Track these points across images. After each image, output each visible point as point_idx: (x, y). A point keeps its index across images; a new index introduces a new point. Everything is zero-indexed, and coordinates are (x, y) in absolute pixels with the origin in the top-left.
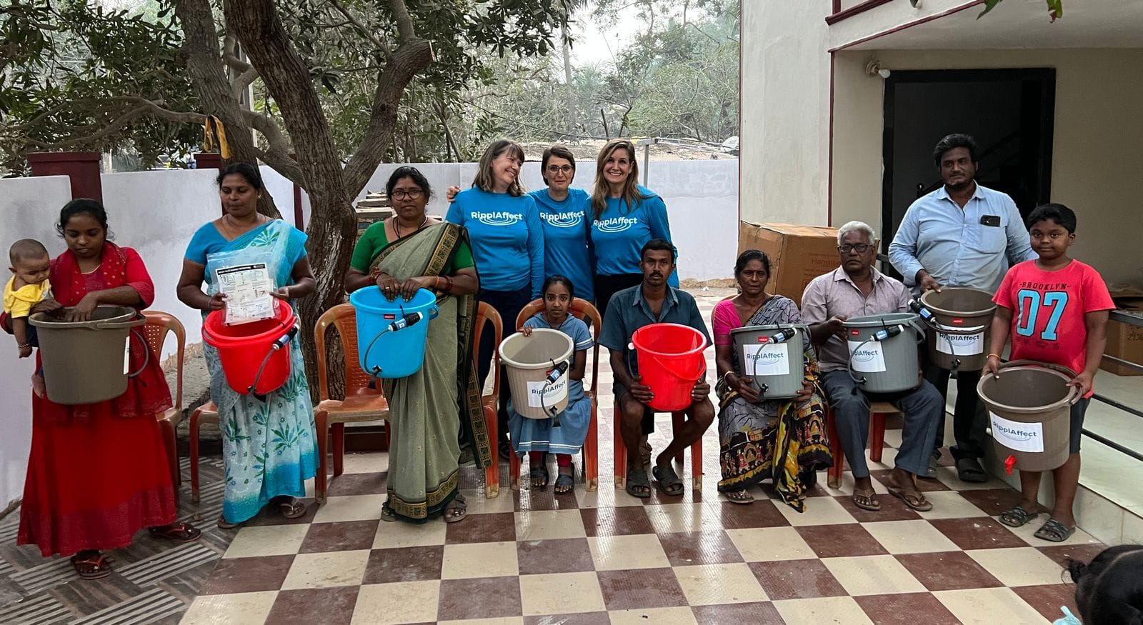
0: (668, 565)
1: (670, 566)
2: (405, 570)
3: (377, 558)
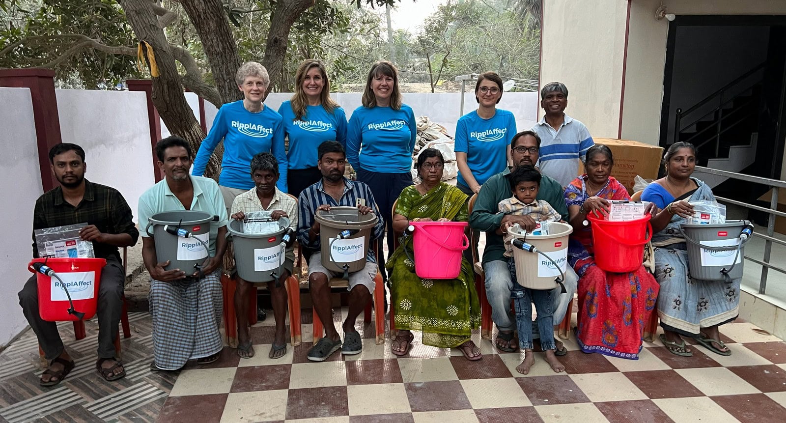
0: (530, 404)
1: (532, 405)
2: (318, 408)
3: (294, 397)
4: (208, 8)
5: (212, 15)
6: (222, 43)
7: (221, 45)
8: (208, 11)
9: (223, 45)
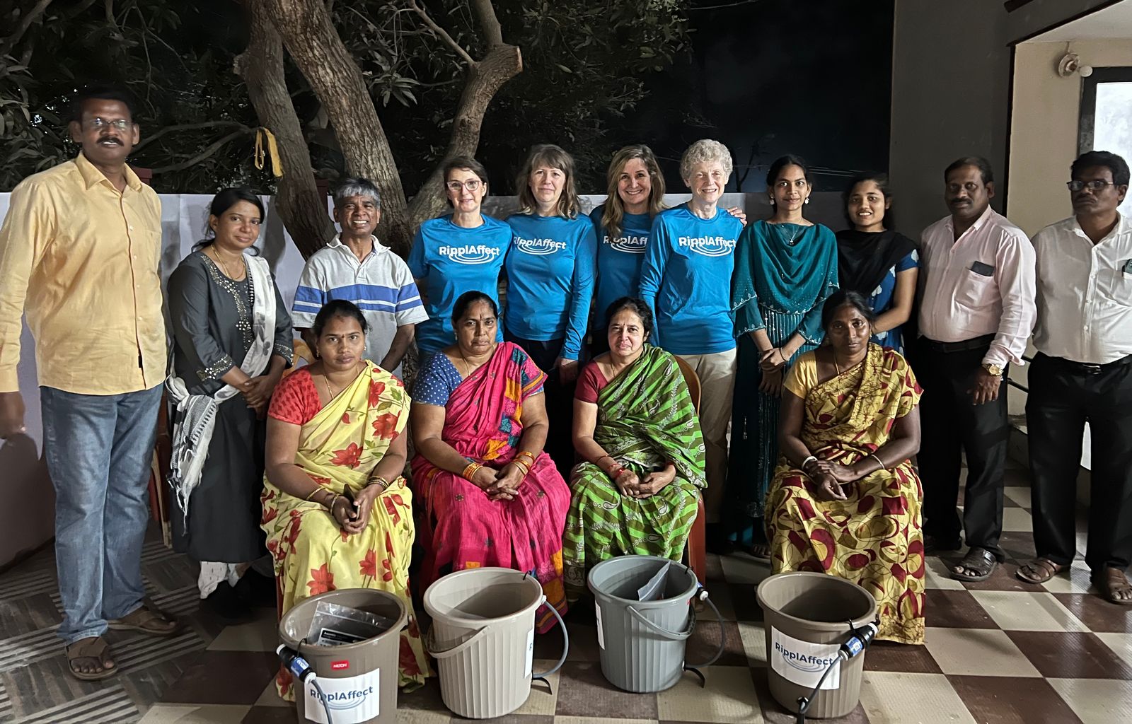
4: (339, 80)
5: (343, 89)
6: (359, 127)
7: (356, 130)
8: (337, 84)
9: (361, 131)
